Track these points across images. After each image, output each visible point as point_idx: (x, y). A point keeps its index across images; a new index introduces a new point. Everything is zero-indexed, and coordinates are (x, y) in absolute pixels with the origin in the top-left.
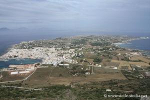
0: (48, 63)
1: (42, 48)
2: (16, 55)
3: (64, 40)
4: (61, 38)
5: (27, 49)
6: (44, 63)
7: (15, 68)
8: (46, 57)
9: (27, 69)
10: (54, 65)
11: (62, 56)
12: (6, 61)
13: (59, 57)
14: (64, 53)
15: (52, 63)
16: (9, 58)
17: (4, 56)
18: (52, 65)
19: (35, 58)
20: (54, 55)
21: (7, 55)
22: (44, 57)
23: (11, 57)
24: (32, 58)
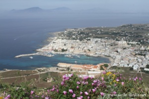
0: (121, 65)
1: (103, 40)
2: (65, 49)
3: (138, 29)
4: (131, 25)
5: (78, 41)
6: (115, 65)
7: (68, 69)
8: (114, 54)
9: (89, 72)
10: (135, 68)
11: (145, 55)
12: (50, 56)
13: (139, 56)
14: (145, 50)
15: (131, 66)
16: (53, 52)
18: (131, 69)
19: (97, 55)
20: (128, 52)
22: (112, 55)
23: (56, 51)
24: (91, 54)
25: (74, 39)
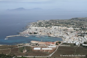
0: (69, 42)
1: (60, 27)
2: (36, 32)
3: (81, 20)
4: (77, 18)
6: (65, 42)
7: (37, 44)
8: (65, 36)
9: (49, 46)
10: (76, 44)
11: (83, 36)
12: (27, 36)
13: (80, 37)
14: (84, 33)
15: (74, 42)
16: (29, 34)
17: (25, 32)
19: (55, 36)
20: (74, 34)
21: (28, 32)
22: (64, 36)
23: (31, 33)
24: (52, 36)
25: (42, 26)
